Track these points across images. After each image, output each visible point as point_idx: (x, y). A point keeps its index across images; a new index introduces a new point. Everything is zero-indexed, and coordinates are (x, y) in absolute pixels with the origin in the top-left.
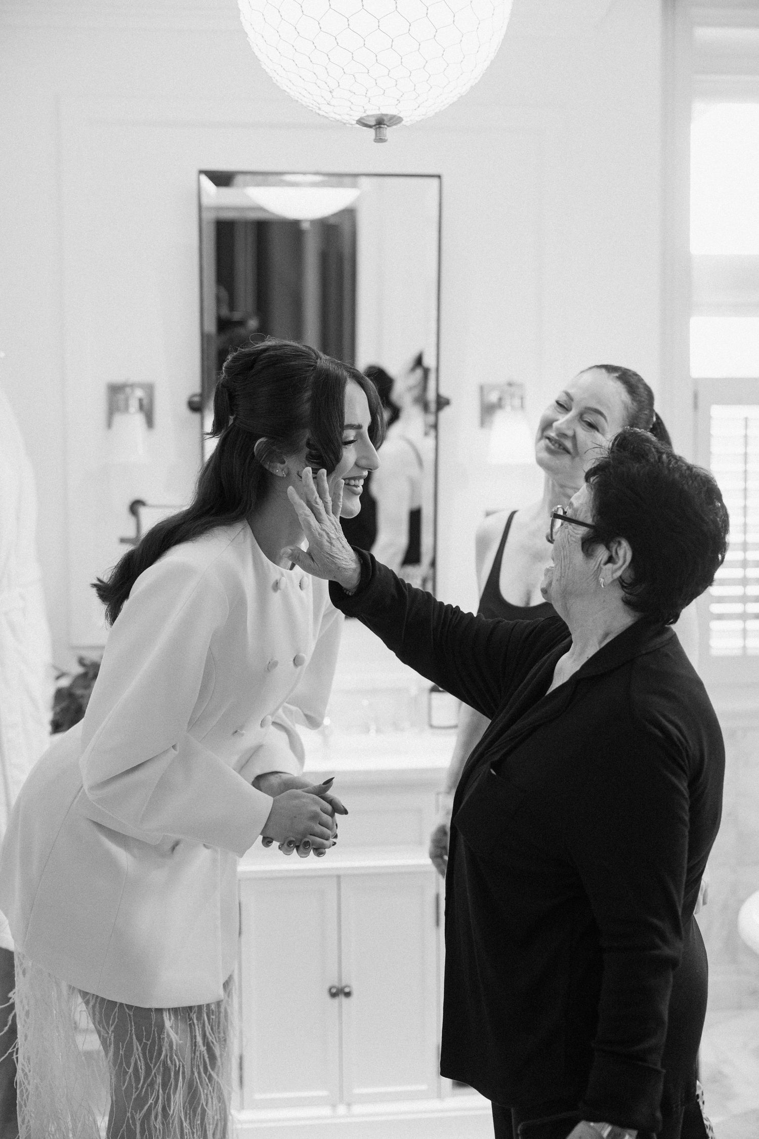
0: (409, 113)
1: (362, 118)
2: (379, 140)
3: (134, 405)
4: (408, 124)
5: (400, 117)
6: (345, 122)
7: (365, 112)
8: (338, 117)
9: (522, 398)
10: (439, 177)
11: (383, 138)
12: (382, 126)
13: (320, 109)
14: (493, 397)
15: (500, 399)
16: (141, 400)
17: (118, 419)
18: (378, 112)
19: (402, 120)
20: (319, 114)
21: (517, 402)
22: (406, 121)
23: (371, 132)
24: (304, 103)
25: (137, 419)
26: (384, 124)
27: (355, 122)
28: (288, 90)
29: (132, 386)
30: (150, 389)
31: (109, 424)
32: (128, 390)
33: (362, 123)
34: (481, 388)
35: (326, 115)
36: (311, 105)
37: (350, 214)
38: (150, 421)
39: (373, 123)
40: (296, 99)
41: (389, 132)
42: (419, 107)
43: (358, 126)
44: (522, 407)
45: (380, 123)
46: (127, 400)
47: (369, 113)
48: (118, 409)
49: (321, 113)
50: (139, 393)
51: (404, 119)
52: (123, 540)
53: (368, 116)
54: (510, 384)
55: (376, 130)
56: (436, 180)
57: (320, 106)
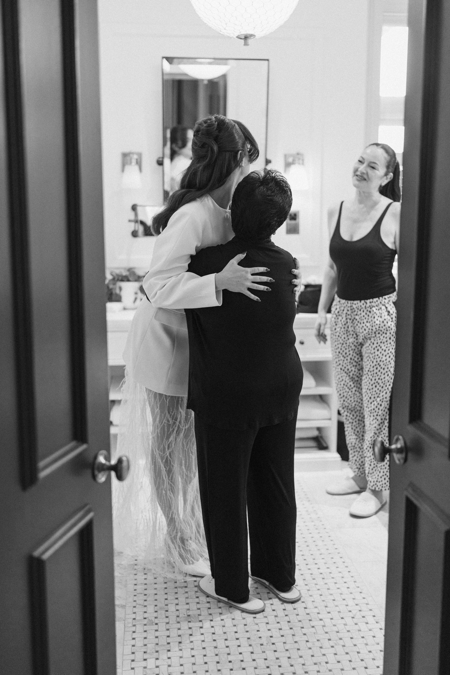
0: (259, 34)
1: (239, 35)
2: (246, 44)
3: (134, 162)
5: (255, 35)
6: (232, 37)
8: (228, 35)
9: (303, 160)
10: (268, 60)
11: (248, 44)
13: (221, 31)
14: (290, 160)
15: (294, 160)
16: (137, 159)
17: (127, 168)
18: (246, 33)
20: (220, 33)
21: (301, 162)
22: (257, 37)
23: (243, 41)
24: (214, 29)
25: (135, 168)
26: (248, 38)
27: (236, 37)
28: (207, 23)
29: (133, 153)
30: (140, 155)
31: (123, 170)
32: (131, 155)
33: (238, 37)
34: (286, 156)
35: (224, 34)
36: (217, 29)
38: (140, 169)
39: (243, 38)
40: (211, 27)
41: (250, 41)
42: (263, 31)
43: (237, 39)
44: (303, 164)
45: (246, 38)
46: (131, 159)
47: (242, 33)
48: (127, 163)
49: (222, 33)
50: (135, 157)
51: (257, 36)
52: (130, 221)
53: (241, 34)
54: (298, 154)
55: (244, 40)
56: (267, 62)
57: (221, 30)
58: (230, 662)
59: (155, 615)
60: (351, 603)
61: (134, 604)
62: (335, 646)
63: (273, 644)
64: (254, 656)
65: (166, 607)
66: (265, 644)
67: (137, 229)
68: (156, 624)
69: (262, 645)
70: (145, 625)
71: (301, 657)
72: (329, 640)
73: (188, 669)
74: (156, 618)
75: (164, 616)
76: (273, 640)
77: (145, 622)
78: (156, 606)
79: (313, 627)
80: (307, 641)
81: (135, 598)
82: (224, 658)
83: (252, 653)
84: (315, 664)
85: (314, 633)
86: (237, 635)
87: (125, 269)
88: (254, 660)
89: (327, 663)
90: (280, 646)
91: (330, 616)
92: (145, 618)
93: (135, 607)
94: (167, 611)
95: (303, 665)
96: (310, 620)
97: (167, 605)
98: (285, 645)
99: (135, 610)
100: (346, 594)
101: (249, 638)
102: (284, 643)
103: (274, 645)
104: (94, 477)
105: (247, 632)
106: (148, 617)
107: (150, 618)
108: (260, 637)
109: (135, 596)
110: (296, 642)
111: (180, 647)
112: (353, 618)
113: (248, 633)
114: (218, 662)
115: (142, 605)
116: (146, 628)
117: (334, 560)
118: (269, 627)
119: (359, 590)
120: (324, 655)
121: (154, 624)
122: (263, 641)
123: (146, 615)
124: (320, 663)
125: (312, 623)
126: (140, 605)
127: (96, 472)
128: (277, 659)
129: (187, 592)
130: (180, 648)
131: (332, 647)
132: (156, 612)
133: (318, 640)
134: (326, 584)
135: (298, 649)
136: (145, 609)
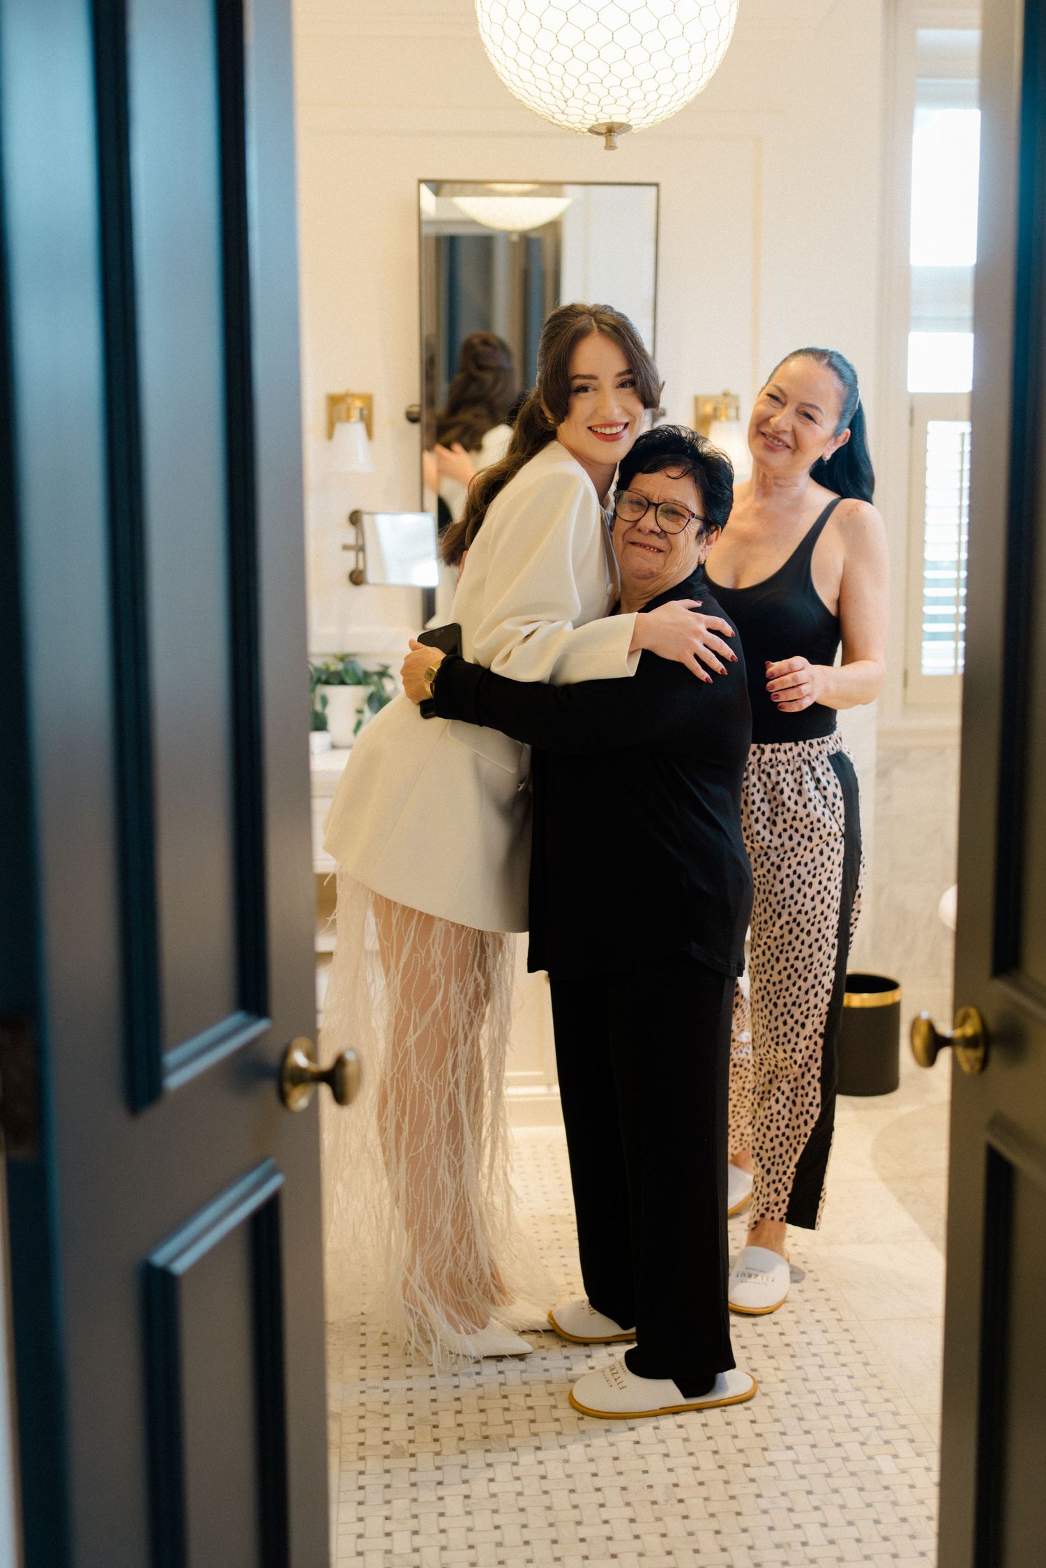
0: (638, 120)
1: (593, 126)
2: (610, 146)
3: (355, 414)
4: (635, 132)
5: (629, 125)
6: (577, 130)
7: (597, 121)
8: (572, 126)
9: (737, 409)
10: (657, 185)
11: (613, 145)
12: (613, 134)
13: (554, 118)
14: (708, 409)
15: (715, 409)
16: (361, 410)
17: (340, 429)
18: (609, 121)
19: (632, 128)
20: (552, 123)
21: (732, 412)
22: (635, 129)
23: (602, 140)
24: (538, 112)
25: (356, 429)
26: (614, 132)
27: (587, 130)
28: (523, 99)
29: (353, 396)
30: (368, 400)
31: (330, 435)
32: (349, 400)
33: (593, 130)
34: (696, 399)
35: (558, 123)
36: (545, 114)
37: (554, 227)
38: (369, 432)
39: (604, 131)
40: (531, 108)
41: (619, 139)
42: (647, 115)
43: (589, 134)
44: (738, 418)
45: (610, 131)
46: (348, 410)
47: (601, 121)
48: (339, 418)
49: (555, 121)
50: (358, 404)
51: (634, 127)
52: (346, 548)
53: (599, 124)
54: (726, 395)
55: (606, 137)
56: (654, 189)
57: (555, 115)
58: (582, 1540)
59: (410, 1435)
60: (858, 1411)
61: (361, 1411)
62: (823, 1507)
63: (681, 1501)
64: (637, 1528)
65: (435, 1417)
66: (661, 1500)
67: (361, 566)
68: (412, 1455)
69: (654, 1503)
70: (386, 1457)
71: (745, 1530)
72: (810, 1493)
73: (486, 1556)
74: (410, 1441)
75: (429, 1439)
76: (680, 1493)
77: (387, 1450)
78: (410, 1415)
79: (771, 1464)
80: (759, 1496)
81: (363, 1398)
82: (567, 1532)
83: (632, 1521)
84: (778, 1546)
85: (775, 1477)
86: (598, 1482)
87: (335, 656)
88: (637, 1537)
89: (804, 1544)
90: (695, 1505)
91: (809, 1439)
92: (386, 1443)
93: (362, 1417)
94: (435, 1427)
95: (751, 1548)
96: (765, 1449)
97: (435, 1414)
98: (707, 1503)
99: (363, 1424)
100: (847, 1391)
101: (624, 1489)
102: (706, 1499)
103: (682, 1505)
104: (283, 1097)
105: (620, 1473)
106: (393, 1441)
107: (397, 1442)
108: (650, 1487)
109: (362, 1392)
110: (732, 1497)
111: (468, 1506)
112: (863, 1444)
113: (622, 1478)
114: (555, 1542)
115: (380, 1414)
116: (388, 1464)
117: (816, 1316)
118: (670, 1463)
119: (876, 1382)
120: (798, 1526)
121: (407, 1455)
122: (658, 1494)
123: (387, 1436)
124: (789, 1545)
125: (770, 1456)
126: (374, 1412)
127: (288, 1086)
128: (691, 1534)
129: (480, 1385)
130: (468, 1509)
131: (816, 1508)
132: (411, 1428)
133: (783, 1494)
134: (799, 1368)
135: (738, 1514)
136: (385, 1423)
